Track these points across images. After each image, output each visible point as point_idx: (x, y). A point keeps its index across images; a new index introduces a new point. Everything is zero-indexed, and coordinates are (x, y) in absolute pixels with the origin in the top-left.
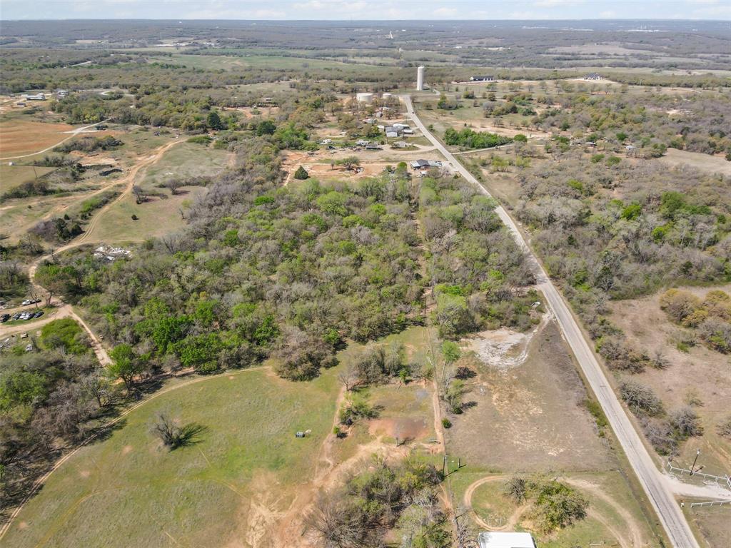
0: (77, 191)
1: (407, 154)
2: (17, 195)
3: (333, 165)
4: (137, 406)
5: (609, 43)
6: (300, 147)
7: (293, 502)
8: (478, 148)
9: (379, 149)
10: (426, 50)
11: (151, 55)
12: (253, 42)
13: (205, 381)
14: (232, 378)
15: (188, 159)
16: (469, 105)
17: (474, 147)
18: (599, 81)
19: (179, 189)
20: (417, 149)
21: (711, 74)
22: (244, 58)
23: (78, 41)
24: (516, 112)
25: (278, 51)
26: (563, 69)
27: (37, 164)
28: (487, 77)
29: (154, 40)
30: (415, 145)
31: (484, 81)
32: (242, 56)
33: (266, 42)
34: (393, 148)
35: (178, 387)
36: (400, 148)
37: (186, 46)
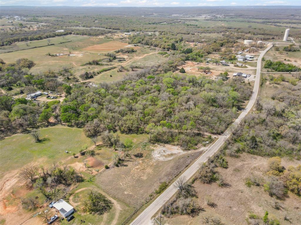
0: (106, 65)
1: (237, 69)
2: (90, 64)
3: (199, 69)
8: (279, 71)
9: (228, 65)
11: (189, 20)
12: (239, 16)
13: (66, 128)
14: (73, 130)
15: (151, 59)
17: (276, 70)
19: (134, 69)
22: (229, 22)
23: (172, 15)
25: (246, 20)
27: (105, 55)
29: (200, 15)
32: (228, 22)
33: (246, 16)
34: (235, 66)
36: (238, 66)
37: (210, 17)
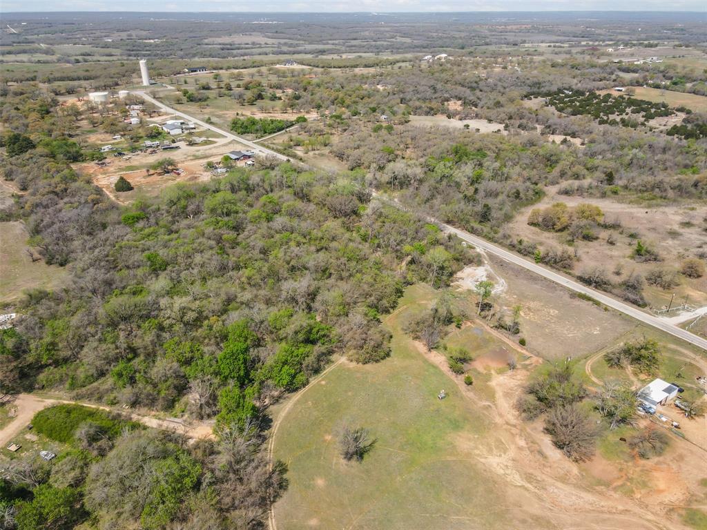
1: (210, 149)
3: (148, 171)
4: (271, 444)
5: (252, 33)
6: (80, 158)
7: (504, 442)
8: (270, 133)
9: (177, 147)
10: (75, 44)
13: (304, 396)
14: (323, 382)
16: (214, 95)
17: (266, 132)
18: (296, 67)
20: (215, 142)
21: (360, 57)
24: (263, 99)
26: (236, 58)
28: (200, 68)
30: (210, 139)
31: (198, 72)
34: (190, 145)
35: (286, 411)
36: (198, 144)
